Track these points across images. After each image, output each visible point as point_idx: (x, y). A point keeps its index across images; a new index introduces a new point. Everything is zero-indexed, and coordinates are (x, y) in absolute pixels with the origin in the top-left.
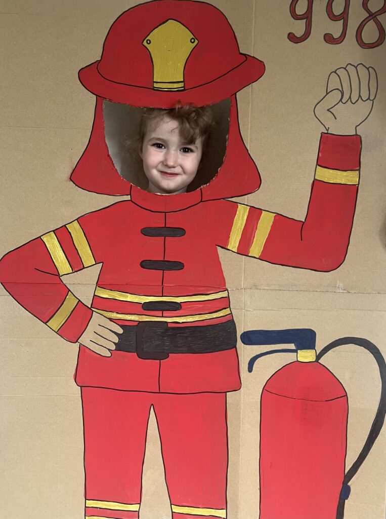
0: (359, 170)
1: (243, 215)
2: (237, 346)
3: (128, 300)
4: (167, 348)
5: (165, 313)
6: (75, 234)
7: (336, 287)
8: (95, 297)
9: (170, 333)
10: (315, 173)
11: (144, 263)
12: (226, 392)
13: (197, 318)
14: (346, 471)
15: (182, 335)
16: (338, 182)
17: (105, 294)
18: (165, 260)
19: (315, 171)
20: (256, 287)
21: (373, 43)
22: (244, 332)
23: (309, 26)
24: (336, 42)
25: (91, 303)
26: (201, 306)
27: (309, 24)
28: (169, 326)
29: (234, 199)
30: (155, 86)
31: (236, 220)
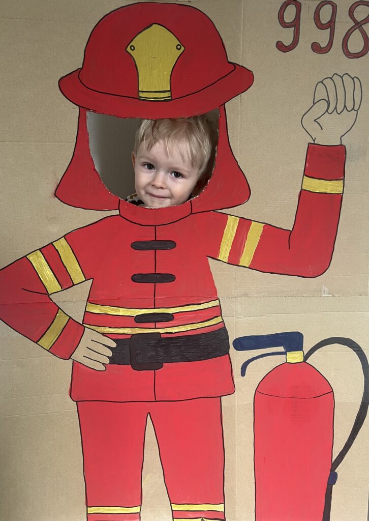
0: (344, 179)
1: (233, 226)
2: (229, 353)
3: (121, 314)
4: (161, 358)
5: (158, 325)
7: (321, 291)
8: (86, 313)
9: (163, 344)
10: (302, 183)
11: (135, 277)
12: (221, 397)
13: (189, 327)
14: (333, 460)
15: (175, 344)
16: (324, 191)
17: (96, 309)
18: (156, 272)
19: (302, 181)
20: (246, 295)
21: (358, 53)
22: (236, 339)
23: (297, 34)
24: (323, 52)
25: (82, 318)
26: (193, 315)
27: (297, 33)
28: (162, 337)
30: (140, 96)
31: (227, 231)
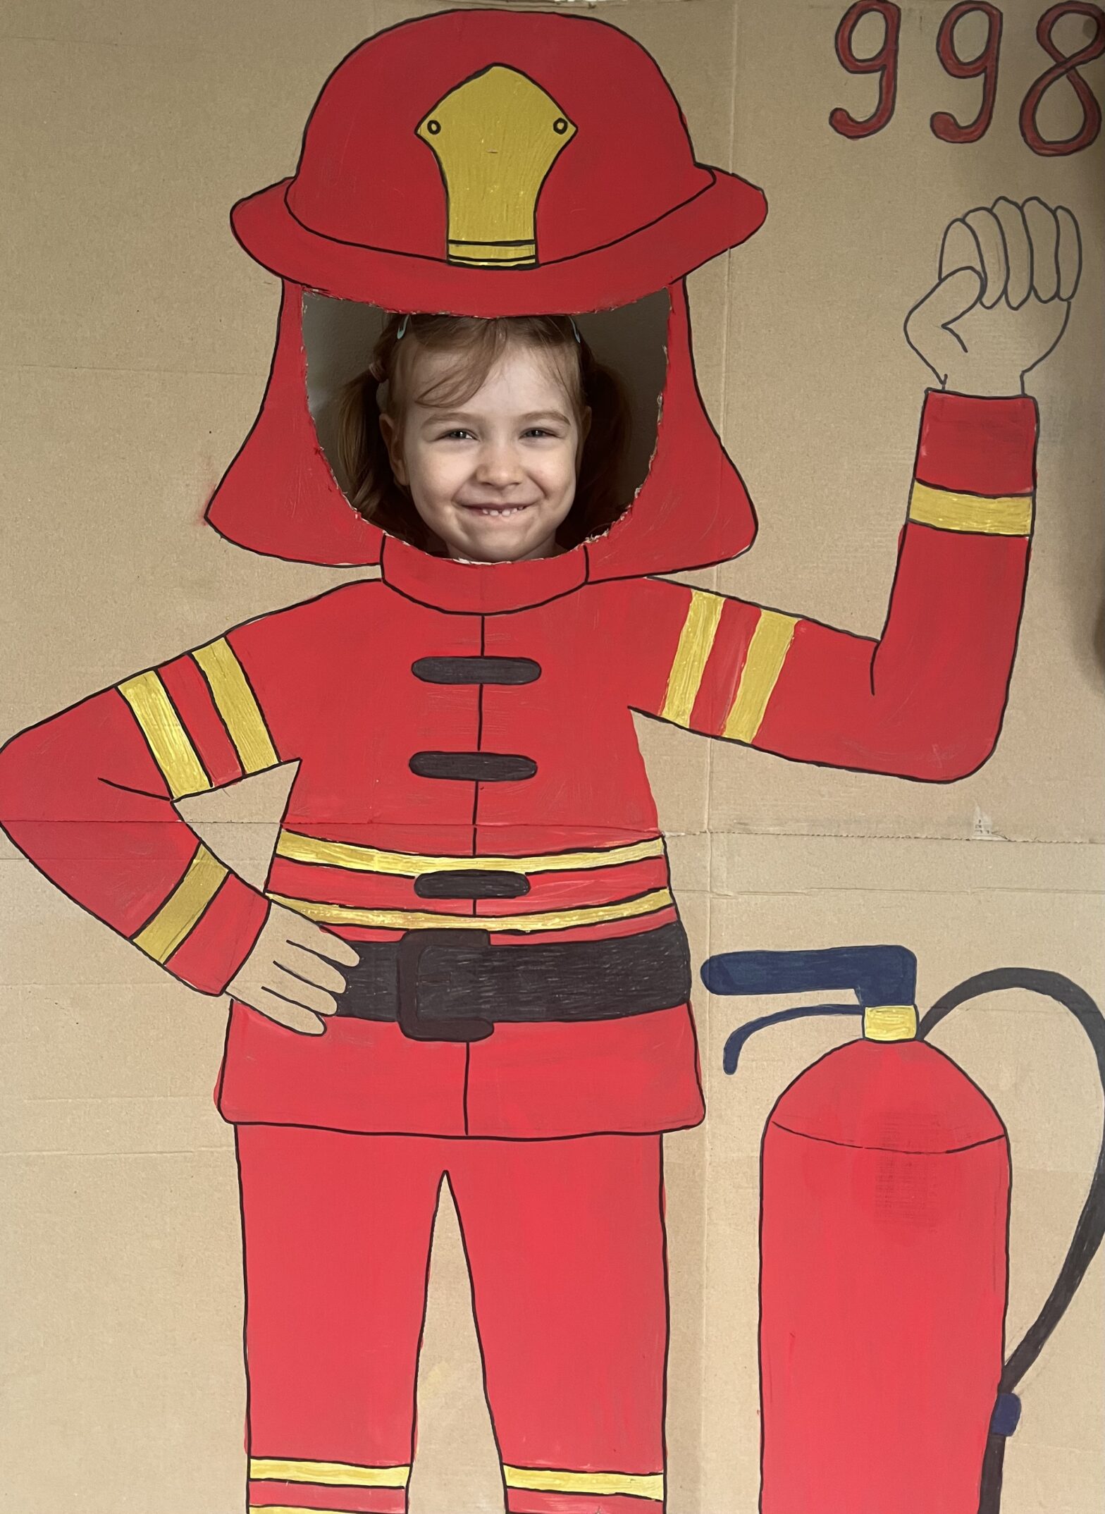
0: (1033, 495)
1: (707, 621)
2: (691, 999)
3: (375, 867)
4: (488, 1006)
5: (483, 906)
6: (219, 675)
7: (970, 824)
8: (276, 859)
9: (495, 964)
10: (909, 503)
11: (421, 761)
12: (661, 1133)
13: (573, 919)
14: (1008, 1354)
15: (531, 968)
17: (305, 851)
18: (482, 750)
19: (910, 498)
20: (743, 826)
21: (1067, 142)
22: (712, 959)
23: (888, 93)
24: (966, 137)
25: (265, 875)
26: (587, 882)
27: (888, 86)
28: (492, 942)
29: (678, 577)
30: (451, 253)
31: (687, 636)
